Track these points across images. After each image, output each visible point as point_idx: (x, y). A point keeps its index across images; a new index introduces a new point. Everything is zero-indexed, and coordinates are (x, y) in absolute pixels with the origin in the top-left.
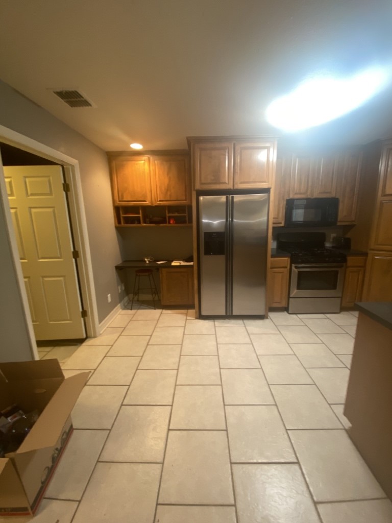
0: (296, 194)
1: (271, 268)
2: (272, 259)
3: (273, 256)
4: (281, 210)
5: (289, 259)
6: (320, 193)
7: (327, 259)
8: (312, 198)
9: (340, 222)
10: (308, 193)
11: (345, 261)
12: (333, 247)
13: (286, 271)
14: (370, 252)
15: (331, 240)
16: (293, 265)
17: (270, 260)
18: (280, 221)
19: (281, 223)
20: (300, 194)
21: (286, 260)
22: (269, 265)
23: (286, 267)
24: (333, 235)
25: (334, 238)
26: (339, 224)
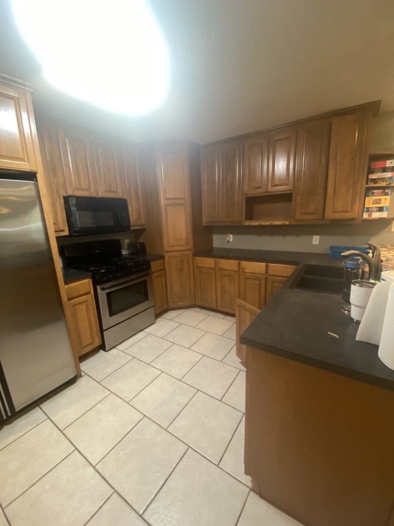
0: (76, 189)
1: (69, 300)
2: (66, 286)
3: (66, 283)
4: (59, 211)
5: (91, 281)
6: (106, 191)
7: (134, 270)
8: (98, 197)
9: (133, 226)
10: (92, 190)
11: (149, 267)
12: (129, 254)
13: (90, 298)
14: (166, 254)
15: (126, 246)
16: (98, 288)
17: (64, 288)
18: (62, 228)
19: (63, 231)
20: (82, 190)
21: (86, 284)
22: (64, 297)
23: (88, 293)
24: (127, 241)
25: (128, 244)
26: (132, 228)
